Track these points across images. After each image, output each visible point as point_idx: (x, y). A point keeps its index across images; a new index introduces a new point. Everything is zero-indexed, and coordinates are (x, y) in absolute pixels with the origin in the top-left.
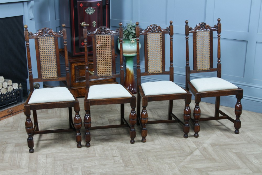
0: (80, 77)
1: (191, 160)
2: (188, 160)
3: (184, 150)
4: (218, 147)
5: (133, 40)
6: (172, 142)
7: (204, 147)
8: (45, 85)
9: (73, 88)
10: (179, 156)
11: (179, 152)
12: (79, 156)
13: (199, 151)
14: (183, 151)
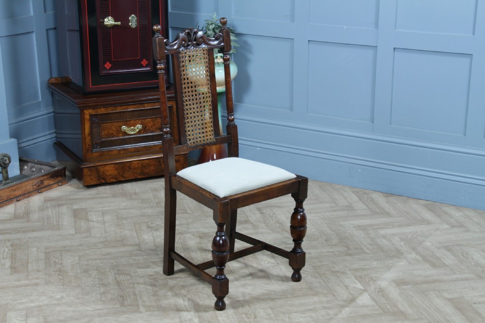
0: (103, 140)
1: (352, 315)
2: (346, 316)
3: (335, 294)
4: (410, 286)
5: (219, 57)
6: (309, 277)
7: (380, 288)
8: (23, 159)
9: (86, 163)
10: (325, 308)
11: (325, 299)
12: (101, 311)
13: (369, 295)
14: (334, 296)
